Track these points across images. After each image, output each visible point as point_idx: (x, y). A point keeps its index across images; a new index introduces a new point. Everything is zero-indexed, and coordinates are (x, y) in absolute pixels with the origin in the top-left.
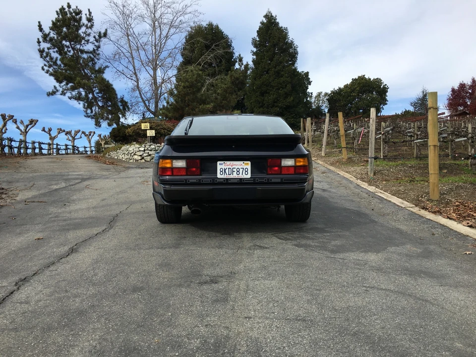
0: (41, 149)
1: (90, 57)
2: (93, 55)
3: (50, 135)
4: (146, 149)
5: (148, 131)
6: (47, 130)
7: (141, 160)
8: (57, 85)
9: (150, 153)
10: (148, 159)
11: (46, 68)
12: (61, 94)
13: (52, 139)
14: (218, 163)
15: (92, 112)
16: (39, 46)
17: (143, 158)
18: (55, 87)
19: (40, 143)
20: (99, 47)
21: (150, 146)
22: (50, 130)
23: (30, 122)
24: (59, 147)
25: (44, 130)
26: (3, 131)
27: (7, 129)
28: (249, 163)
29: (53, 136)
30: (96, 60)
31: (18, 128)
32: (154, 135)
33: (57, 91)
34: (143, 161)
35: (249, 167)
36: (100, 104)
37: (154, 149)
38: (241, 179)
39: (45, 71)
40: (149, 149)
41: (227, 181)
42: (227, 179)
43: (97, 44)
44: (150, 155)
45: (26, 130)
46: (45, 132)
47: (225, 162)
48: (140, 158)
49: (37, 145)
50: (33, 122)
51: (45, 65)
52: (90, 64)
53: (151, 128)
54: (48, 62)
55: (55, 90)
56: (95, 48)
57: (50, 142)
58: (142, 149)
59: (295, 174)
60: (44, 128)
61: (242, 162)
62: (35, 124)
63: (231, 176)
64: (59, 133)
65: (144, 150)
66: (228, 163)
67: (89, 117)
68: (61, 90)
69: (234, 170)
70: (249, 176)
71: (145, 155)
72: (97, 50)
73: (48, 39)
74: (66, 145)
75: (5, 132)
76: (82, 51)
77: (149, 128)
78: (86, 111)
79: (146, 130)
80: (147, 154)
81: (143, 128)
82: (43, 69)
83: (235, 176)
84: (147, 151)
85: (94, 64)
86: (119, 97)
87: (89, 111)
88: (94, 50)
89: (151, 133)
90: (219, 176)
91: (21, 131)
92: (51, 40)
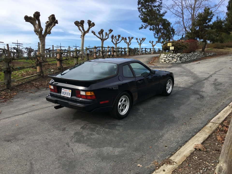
0: (146, 51)
1: (157, 9)
2: (159, 7)
3: (152, 44)
4: (167, 56)
5: (170, 47)
6: (151, 42)
7: (164, 62)
8: (143, 24)
9: (169, 58)
10: (168, 61)
11: (141, 16)
12: (144, 28)
13: (153, 46)
14: (62, 89)
15: (157, 36)
16: (138, 6)
17: (165, 61)
18: (142, 25)
19: (146, 49)
20: (161, 3)
21: (170, 55)
22: (153, 42)
23: (142, 39)
24: (155, 50)
25: (150, 42)
26: (129, 44)
27: (131, 43)
28: (71, 90)
29: (154, 45)
30: (160, 10)
31: (138, 42)
32: (173, 49)
33: (143, 27)
34: (165, 62)
35: (70, 92)
36: (162, 31)
37: (171, 57)
38: (68, 97)
39: (140, 17)
40: (169, 57)
41: (63, 98)
42: (64, 97)
43: (160, 2)
44: (169, 60)
45: (140, 43)
46: (151, 43)
47: (64, 89)
48: (164, 61)
49: (144, 49)
50: (143, 39)
51: (140, 15)
52: (158, 12)
53: (172, 46)
54: (141, 13)
55: (142, 27)
56: (160, 4)
57: (152, 48)
58: (165, 57)
59: (86, 99)
60: (150, 41)
61: (68, 90)
62: (145, 40)
63: (65, 96)
64: (156, 43)
65: (167, 57)
66: (65, 89)
67: (156, 38)
68: (145, 26)
69: (66, 93)
70: (70, 97)
71: (166, 59)
72: (161, 5)
73: (140, 3)
74: (159, 49)
75: (130, 45)
76: (155, 7)
77: (171, 46)
78: (155, 36)
79: (170, 46)
80: (167, 59)
81: (168, 46)
82: (139, 17)
83: (66, 96)
84: (167, 58)
85: (159, 12)
86: (171, 27)
87: (156, 35)
88: (159, 5)
89: (172, 48)
90: (62, 95)
91: (139, 43)
92: (142, 3)
